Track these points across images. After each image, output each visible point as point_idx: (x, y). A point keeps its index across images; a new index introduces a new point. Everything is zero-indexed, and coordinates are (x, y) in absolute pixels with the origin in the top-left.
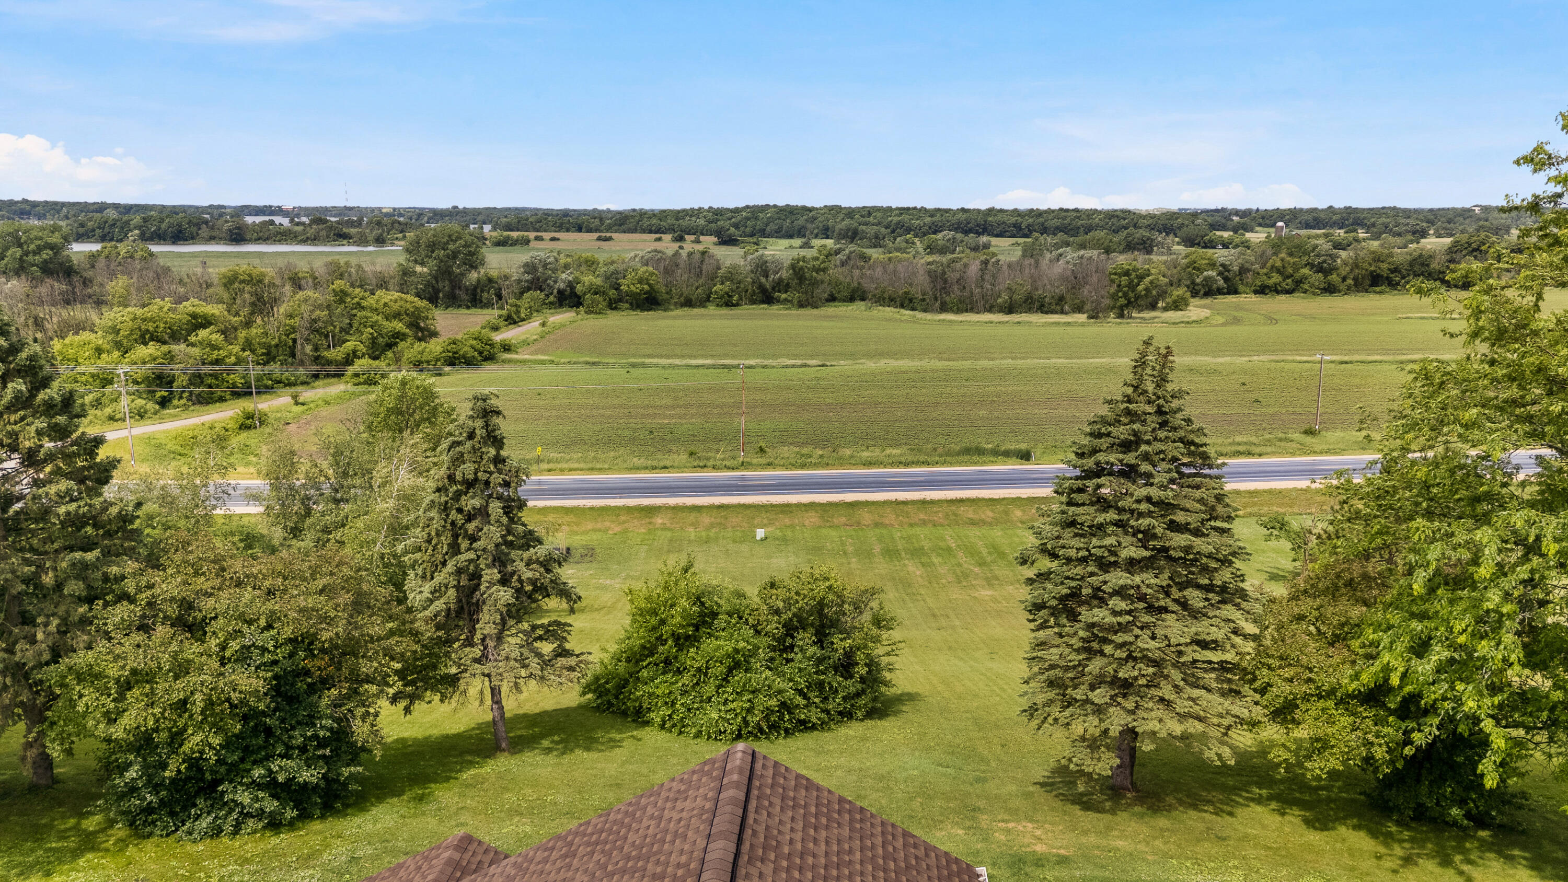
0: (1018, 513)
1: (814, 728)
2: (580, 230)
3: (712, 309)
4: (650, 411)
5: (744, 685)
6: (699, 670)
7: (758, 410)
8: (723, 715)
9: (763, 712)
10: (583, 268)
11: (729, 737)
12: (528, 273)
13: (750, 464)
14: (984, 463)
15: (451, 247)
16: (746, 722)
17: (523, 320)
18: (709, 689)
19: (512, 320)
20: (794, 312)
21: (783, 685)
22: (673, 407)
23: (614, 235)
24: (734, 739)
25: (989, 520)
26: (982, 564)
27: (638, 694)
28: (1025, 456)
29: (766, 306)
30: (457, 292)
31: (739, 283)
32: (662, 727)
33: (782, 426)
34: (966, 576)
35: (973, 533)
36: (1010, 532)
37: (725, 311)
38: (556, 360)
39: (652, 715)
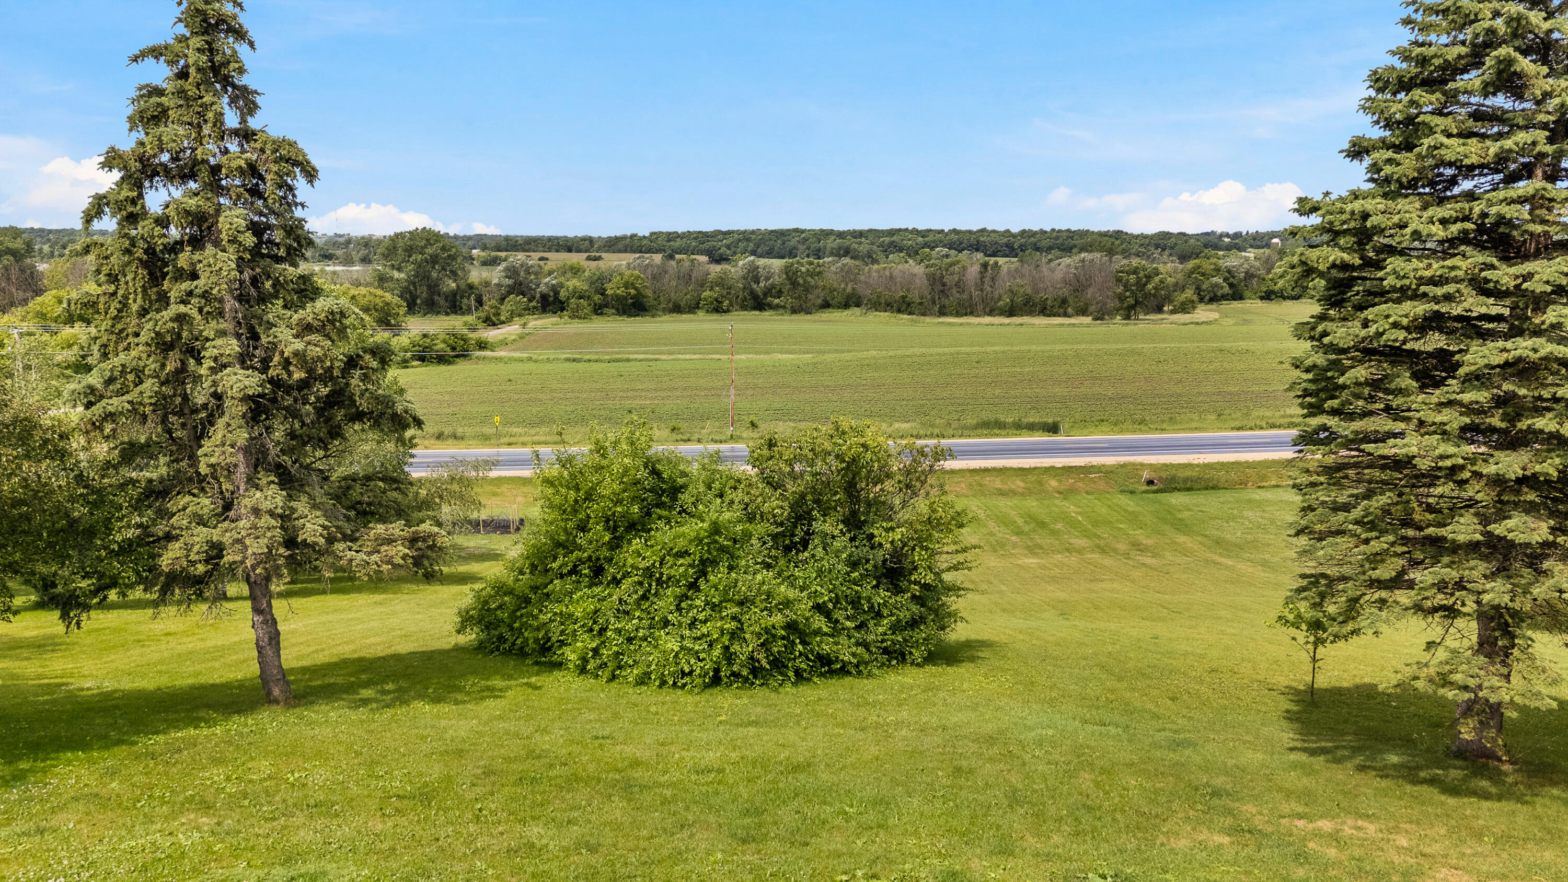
0: (1054, 483)
1: (844, 671)
2: (570, 251)
3: (701, 314)
4: (630, 394)
5: (726, 592)
6: (648, 572)
7: (750, 392)
8: (688, 644)
9: (759, 635)
10: (569, 275)
11: (698, 681)
12: (509, 278)
13: (740, 438)
14: (1007, 435)
15: (429, 250)
16: (728, 656)
17: (503, 323)
18: (664, 603)
19: (490, 322)
20: (786, 317)
21: (792, 594)
22: (656, 390)
23: (604, 255)
24: (707, 686)
25: (1020, 490)
26: (1019, 533)
27: (543, 618)
28: (1053, 429)
29: (757, 313)
30: (436, 298)
31: (730, 288)
32: (582, 670)
33: (776, 406)
34: (1002, 545)
35: (1004, 504)
36: (1046, 502)
37: (715, 316)
38: (534, 357)
39: (567, 651)
